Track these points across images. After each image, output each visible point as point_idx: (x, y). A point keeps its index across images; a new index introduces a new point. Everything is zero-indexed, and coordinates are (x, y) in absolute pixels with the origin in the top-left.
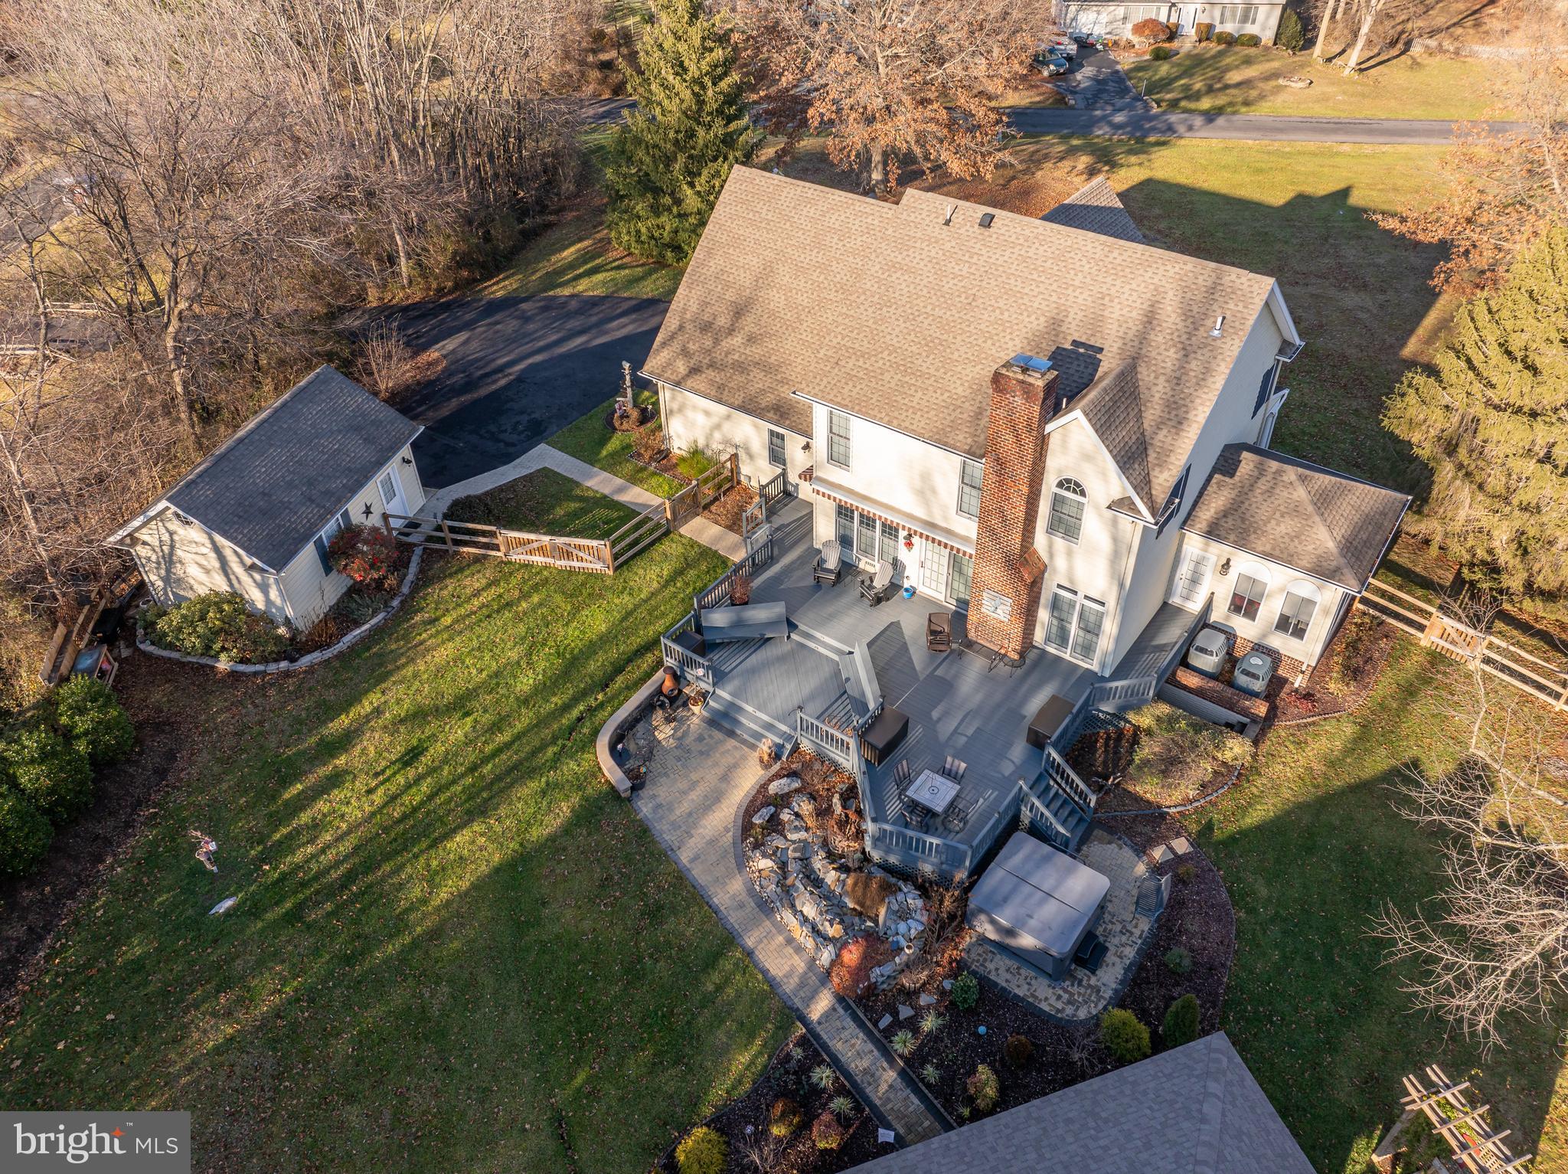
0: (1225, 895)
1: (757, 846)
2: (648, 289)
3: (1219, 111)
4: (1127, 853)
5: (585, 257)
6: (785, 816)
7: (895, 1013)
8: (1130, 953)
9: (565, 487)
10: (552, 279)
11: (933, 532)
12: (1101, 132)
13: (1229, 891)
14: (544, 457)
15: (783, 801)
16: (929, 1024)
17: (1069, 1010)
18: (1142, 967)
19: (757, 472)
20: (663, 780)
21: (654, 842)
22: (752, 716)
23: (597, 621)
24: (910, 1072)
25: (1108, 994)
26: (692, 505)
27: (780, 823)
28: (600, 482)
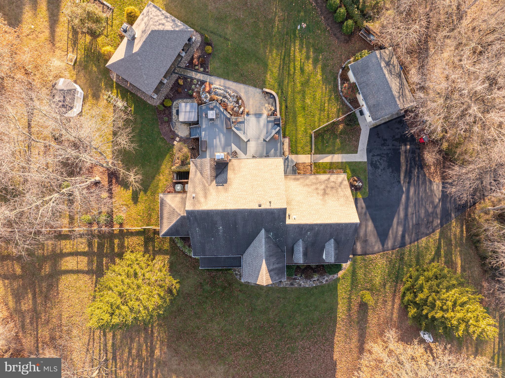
0: (165, 138)
1: (237, 96)
4: (183, 136)
6: (237, 105)
7: (199, 85)
8: (174, 117)
13: (165, 140)
14: (361, 157)
15: (240, 107)
16: (193, 86)
17: (177, 102)
18: (171, 116)
20: (261, 97)
21: (252, 86)
24: (192, 79)
25: (173, 108)
27: (237, 104)
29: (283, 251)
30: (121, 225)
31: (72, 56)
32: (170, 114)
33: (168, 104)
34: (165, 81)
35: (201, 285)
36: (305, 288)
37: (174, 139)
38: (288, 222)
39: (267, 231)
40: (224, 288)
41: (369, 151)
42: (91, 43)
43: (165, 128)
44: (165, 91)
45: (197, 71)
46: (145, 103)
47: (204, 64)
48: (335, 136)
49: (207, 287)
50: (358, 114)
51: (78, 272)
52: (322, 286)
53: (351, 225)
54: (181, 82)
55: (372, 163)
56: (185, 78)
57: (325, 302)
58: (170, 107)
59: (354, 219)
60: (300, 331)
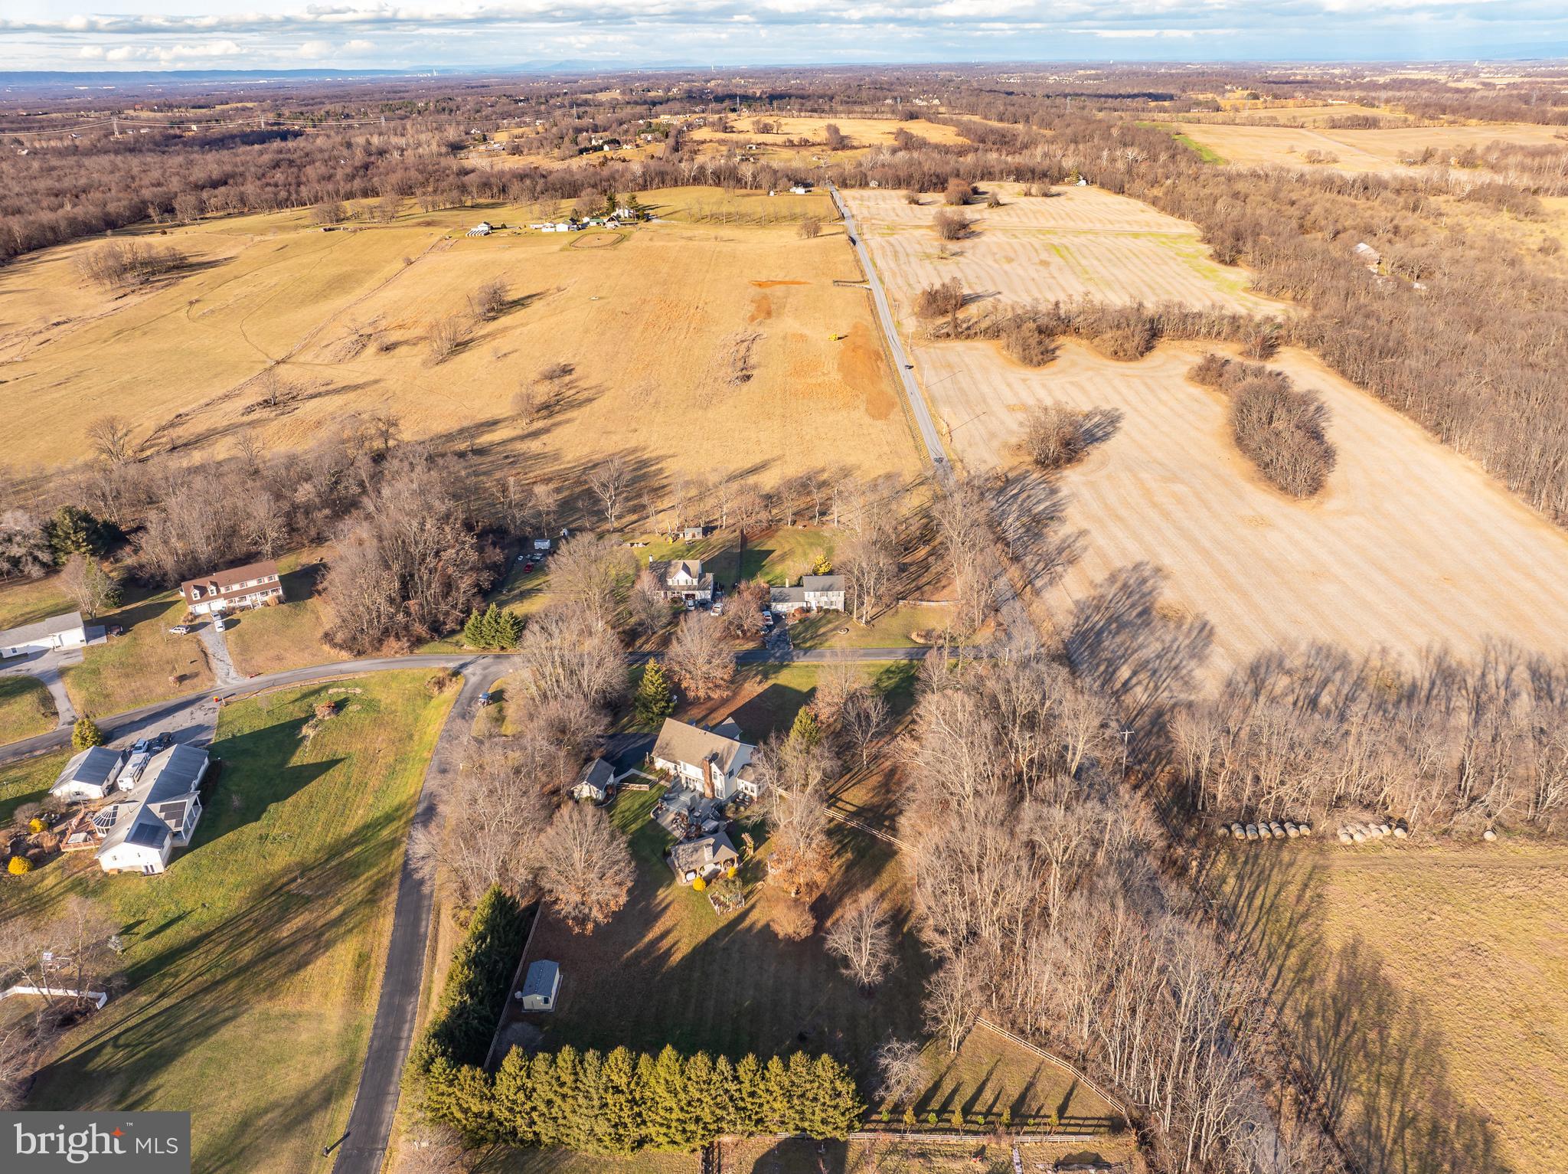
2: (646, 730)
3: (810, 648)
5: (630, 721)
9: (637, 776)
10: (624, 728)
11: (697, 780)
12: (771, 661)
14: (632, 771)
19: (672, 772)
22: (671, 808)
23: (645, 798)
26: (661, 779)
28: (643, 775)
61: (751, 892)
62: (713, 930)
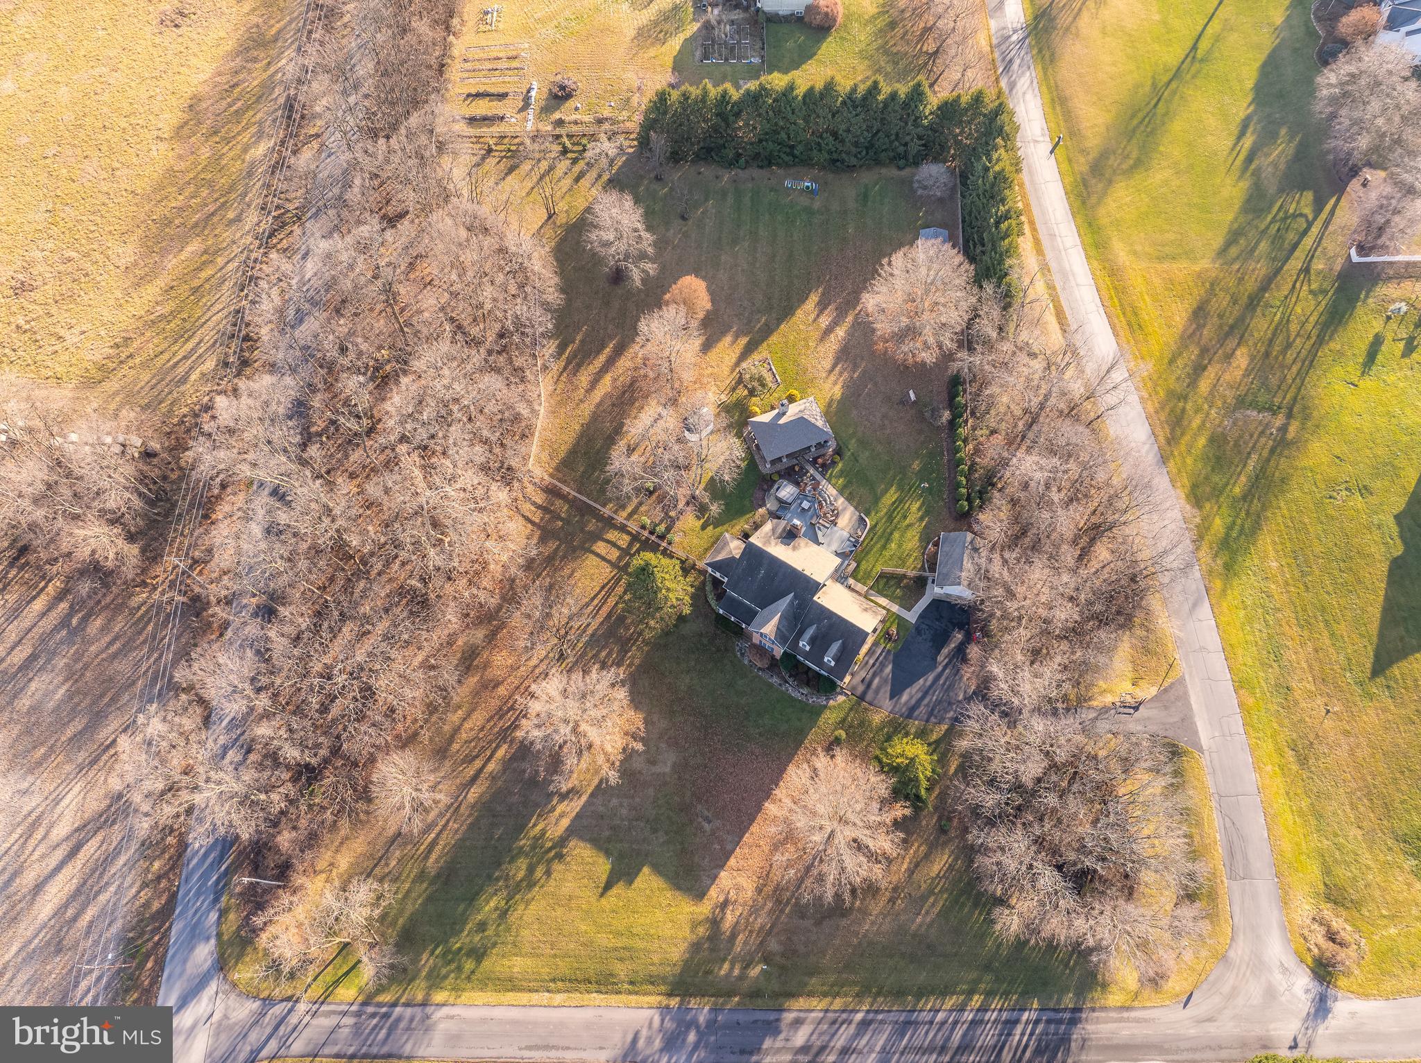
6: (831, 512)
7: (810, 479)
8: (772, 490)
13: (753, 502)
15: (832, 515)
16: (805, 477)
17: (784, 480)
20: (855, 518)
21: (854, 506)
24: (807, 471)
25: (777, 483)
29: (796, 626)
30: (670, 543)
31: (724, 397)
32: (772, 486)
33: (775, 477)
34: (784, 460)
35: (701, 635)
36: (790, 696)
37: (761, 506)
38: (815, 598)
39: (795, 597)
40: (718, 650)
41: (922, 616)
42: (745, 397)
43: (759, 494)
44: (779, 467)
45: (817, 469)
46: (756, 466)
47: (825, 467)
48: (898, 586)
49: (705, 641)
50: (930, 581)
51: (603, 559)
52: (807, 704)
53: (863, 631)
54: (797, 469)
55: (918, 628)
56: (802, 468)
57: (800, 720)
58: (775, 482)
59: (869, 629)
60: (760, 734)
61: (734, 389)
62: (774, 338)
